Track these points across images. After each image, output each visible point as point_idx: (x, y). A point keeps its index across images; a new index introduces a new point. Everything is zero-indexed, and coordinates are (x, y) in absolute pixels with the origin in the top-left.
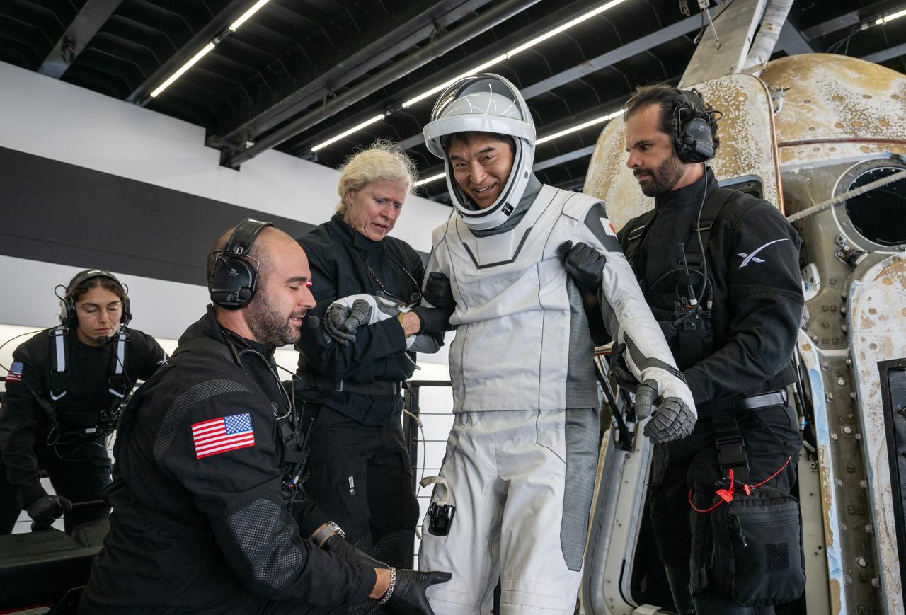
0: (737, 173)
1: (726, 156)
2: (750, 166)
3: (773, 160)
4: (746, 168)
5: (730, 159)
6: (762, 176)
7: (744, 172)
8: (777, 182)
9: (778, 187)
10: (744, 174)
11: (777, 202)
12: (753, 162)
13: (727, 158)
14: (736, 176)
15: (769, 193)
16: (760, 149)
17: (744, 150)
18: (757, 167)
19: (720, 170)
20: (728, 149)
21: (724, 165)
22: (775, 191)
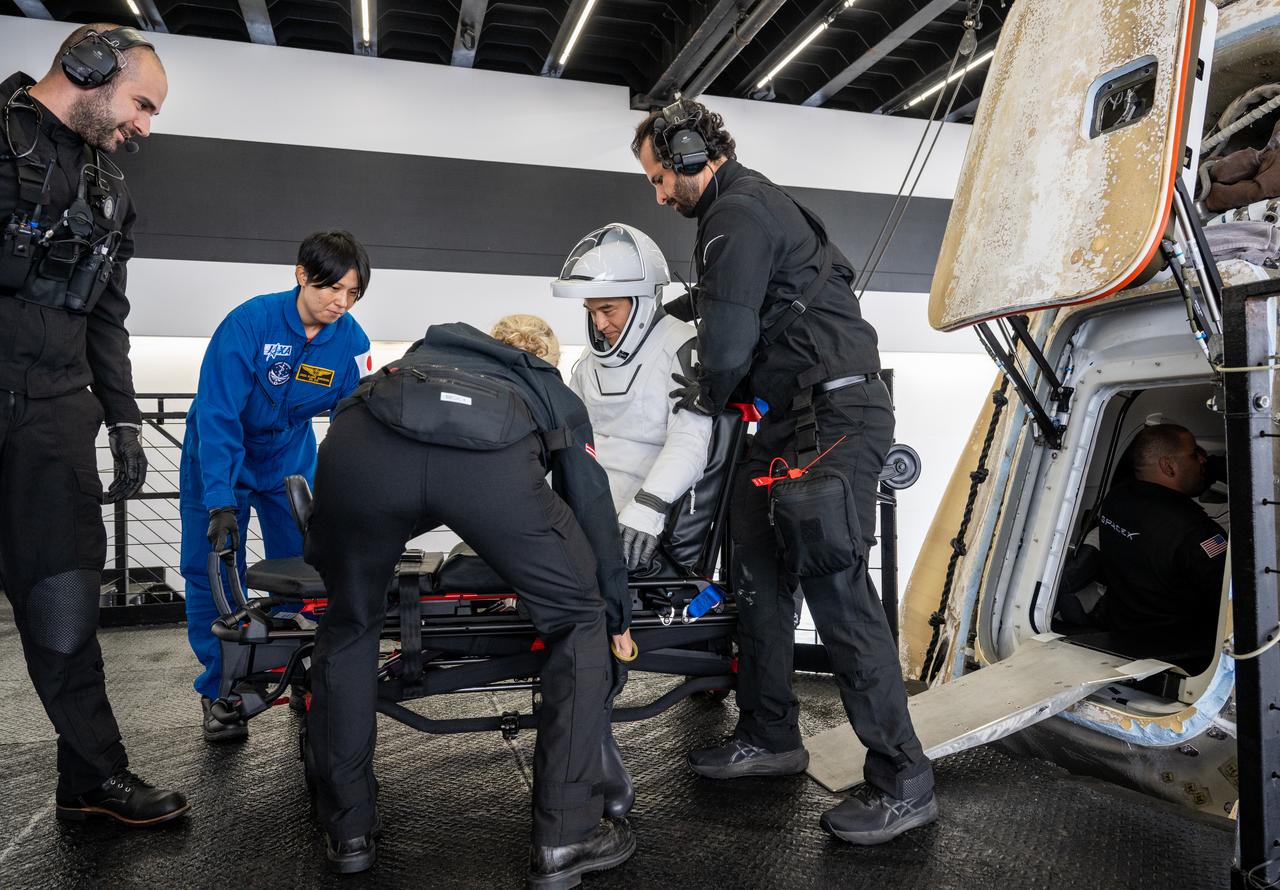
0: (1129, 57)
1: (1120, 34)
2: (1147, 43)
3: (1178, 26)
4: (1142, 47)
5: (1126, 35)
6: (1157, 56)
7: (1138, 53)
8: (1176, 62)
9: (1175, 69)
10: (1138, 56)
11: (1169, 93)
12: (1151, 36)
13: (1122, 36)
14: (1128, 61)
15: (1163, 80)
16: (1164, 14)
17: (1145, 18)
18: (1154, 43)
19: (1110, 56)
20: (1126, 20)
21: (1116, 48)
22: (1171, 76)
